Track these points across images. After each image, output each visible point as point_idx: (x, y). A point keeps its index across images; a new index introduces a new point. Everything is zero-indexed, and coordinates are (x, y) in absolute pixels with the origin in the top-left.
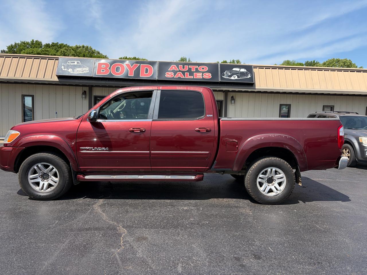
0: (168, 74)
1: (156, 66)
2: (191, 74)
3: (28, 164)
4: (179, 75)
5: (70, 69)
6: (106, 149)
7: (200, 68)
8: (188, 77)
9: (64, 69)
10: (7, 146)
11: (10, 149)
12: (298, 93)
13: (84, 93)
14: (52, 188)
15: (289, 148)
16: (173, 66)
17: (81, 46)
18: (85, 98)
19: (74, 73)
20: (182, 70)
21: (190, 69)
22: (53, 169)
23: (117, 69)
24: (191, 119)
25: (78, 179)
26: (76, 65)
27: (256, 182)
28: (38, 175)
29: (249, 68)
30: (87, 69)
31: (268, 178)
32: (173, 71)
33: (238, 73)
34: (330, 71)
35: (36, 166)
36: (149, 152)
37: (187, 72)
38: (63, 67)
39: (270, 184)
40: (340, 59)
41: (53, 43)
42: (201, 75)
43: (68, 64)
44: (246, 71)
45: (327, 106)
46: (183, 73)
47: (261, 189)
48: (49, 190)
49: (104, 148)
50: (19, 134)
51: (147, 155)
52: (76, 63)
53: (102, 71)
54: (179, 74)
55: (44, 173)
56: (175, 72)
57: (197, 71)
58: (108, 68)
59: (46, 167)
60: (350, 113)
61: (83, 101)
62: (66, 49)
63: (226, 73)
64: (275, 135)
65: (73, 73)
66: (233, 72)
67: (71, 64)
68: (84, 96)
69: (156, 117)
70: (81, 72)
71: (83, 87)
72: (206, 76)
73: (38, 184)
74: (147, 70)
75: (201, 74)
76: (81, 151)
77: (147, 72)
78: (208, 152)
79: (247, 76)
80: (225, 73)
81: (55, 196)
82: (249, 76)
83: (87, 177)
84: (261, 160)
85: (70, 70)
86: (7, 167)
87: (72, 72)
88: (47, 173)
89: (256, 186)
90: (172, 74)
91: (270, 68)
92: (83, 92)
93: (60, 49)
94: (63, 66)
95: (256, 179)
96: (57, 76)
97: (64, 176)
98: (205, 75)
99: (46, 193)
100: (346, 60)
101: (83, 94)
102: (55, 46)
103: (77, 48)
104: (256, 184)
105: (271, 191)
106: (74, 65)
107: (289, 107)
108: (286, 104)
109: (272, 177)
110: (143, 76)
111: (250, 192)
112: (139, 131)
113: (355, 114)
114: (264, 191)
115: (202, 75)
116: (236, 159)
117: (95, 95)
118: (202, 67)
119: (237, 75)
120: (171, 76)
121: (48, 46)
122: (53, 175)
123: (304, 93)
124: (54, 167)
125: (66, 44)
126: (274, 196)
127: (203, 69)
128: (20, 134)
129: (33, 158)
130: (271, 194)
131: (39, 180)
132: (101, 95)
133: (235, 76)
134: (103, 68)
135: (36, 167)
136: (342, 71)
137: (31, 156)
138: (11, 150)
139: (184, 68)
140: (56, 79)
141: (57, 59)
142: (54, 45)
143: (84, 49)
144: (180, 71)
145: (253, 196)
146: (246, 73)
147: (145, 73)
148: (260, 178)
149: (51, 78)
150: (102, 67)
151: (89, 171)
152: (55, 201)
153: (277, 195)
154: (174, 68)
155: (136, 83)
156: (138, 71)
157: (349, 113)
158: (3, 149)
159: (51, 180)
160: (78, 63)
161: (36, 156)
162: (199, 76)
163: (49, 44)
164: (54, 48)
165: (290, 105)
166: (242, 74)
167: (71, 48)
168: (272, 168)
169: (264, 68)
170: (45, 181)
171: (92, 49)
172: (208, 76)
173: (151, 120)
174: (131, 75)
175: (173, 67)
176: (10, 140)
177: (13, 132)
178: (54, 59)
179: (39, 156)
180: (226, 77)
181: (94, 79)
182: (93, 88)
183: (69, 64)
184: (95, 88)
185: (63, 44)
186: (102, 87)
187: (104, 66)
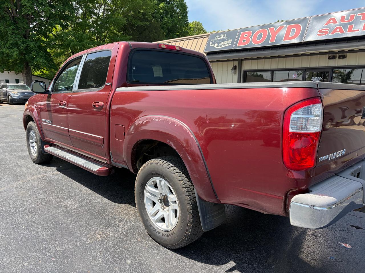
0: (321, 31)
1: (308, 23)
4: (338, 30)
5: (216, 44)
6: (51, 122)
8: (351, 31)
9: (211, 46)
16: (331, 20)
18: (235, 73)
20: (345, 21)
27: (142, 196)
30: (230, 41)
32: (330, 26)
37: (350, 23)
38: (211, 43)
43: (216, 39)
46: (345, 25)
53: (244, 41)
56: (333, 28)
58: (249, 37)
65: (218, 47)
68: (233, 71)
70: (224, 46)
76: (42, 123)
78: (101, 137)
92: (233, 67)
95: (142, 191)
110: (287, 39)
117: (244, 70)
126: (163, 231)
130: (161, 227)
132: (250, 69)
135: (31, 134)
139: (347, 18)
144: (340, 24)
147: (290, 36)
148: (148, 192)
150: (244, 37)
153: (167, 231)
160: (224, 36)
168: (160, 179)
173: (73, 91)
174: (273, 41)
182: (243, 61)
186: (251, 60)
187: (246, 35)
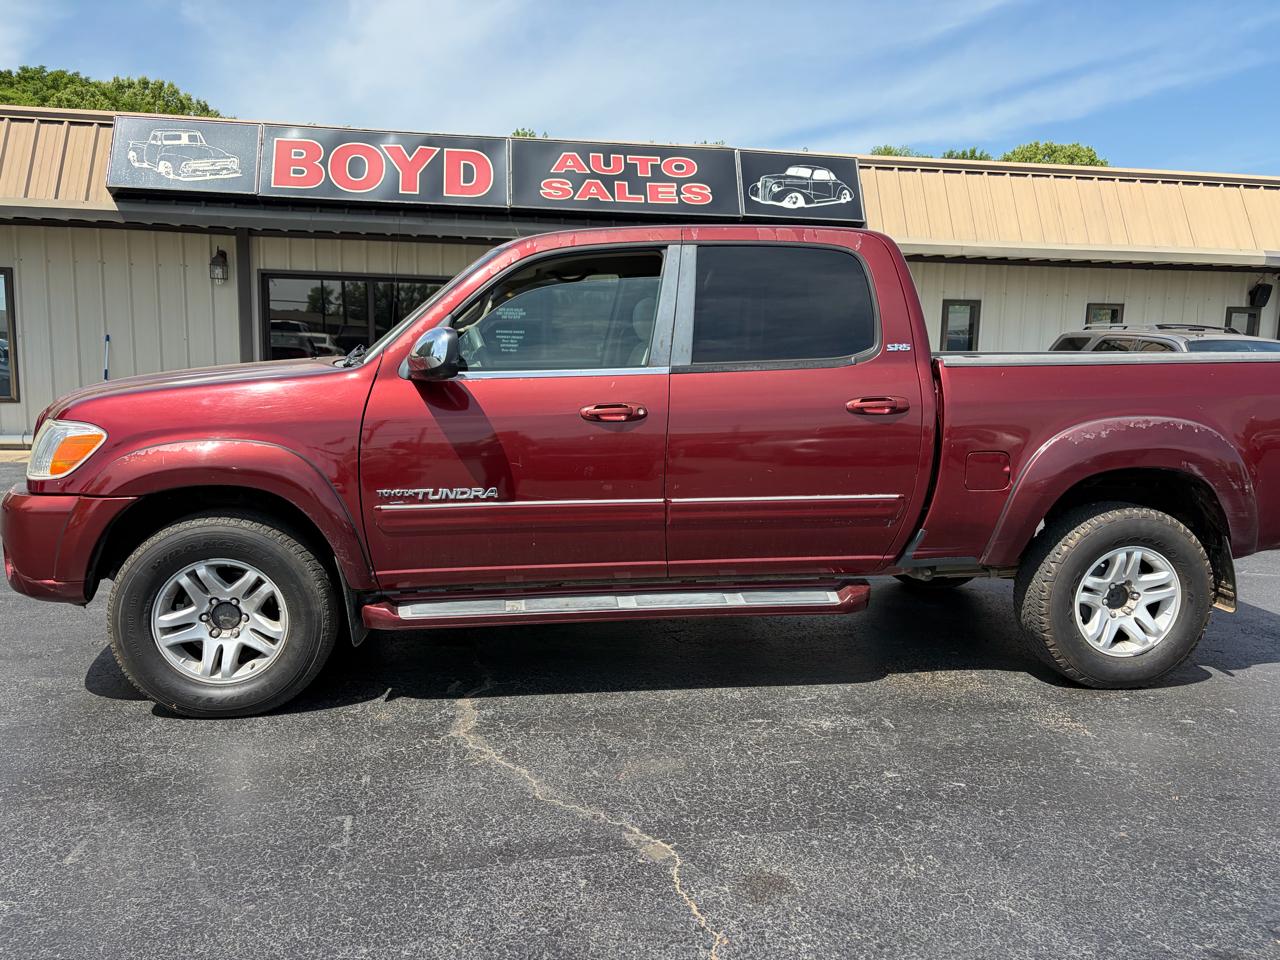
0: (548, 185)
1: (507, 155)
2: (637, 186)
3: (154, 567)
4: (593, 190)
5: (162, 163)
6: (488, 494)
7: (669, 166)
8: (625, 198)
9: (136, 165)
10: (46, 491)
11: (66, 502)
12: (1005, 259)
13: (221, 259)
14: (260, 664)
15: (1200, 469)
16: (566, 158)
17: (136, 81)
18: (225, 278)
19: (180, 178)
20: (605, 171)
21: (631, 169)
22: (259, 583)
23: (356, 167)
24: (826, 364)
25: (369, 622)
26: (186, 147)
27: (1071, 604)
28: (193, 612)
29: (845, 169)
30: (234, 163)
31: (1113, 587)
32: (569, 175)
33: (806, 187)
34: (1117, 181)
35: (187, 574)
36: (662, 500)
37: (618, 178)
38: (132, 155)
39: (1118, 612)
40: (1056, 144)
41: (24, 69)
42: (674, 190)
43: (153, 142)
44: (833, 177)
45: (1102, 306)
46: (608, 181)
47: (1089, 630)
48: (246, 671)
49: (479, 491)
50: (101, 436)
51: (655, 515)
52: (185, 140)
53: (295, 172)
54: (590, 186)
55: (221, 604)
56: (578, 181)
57: (658, 175)
58: (317, 163)
59: (229, 575)
60: (1206, 330)
61: (216, 289)
62: (76, 93)
63: (765, 186)
64: (1148, 422)
65: (177, 178)
66: (788, 181)
67: (165, 143)
68: (218, 271)
69: (684, 359)
70: (208, 177)
71: (216, 238)
72: (692, 196)
73: (194, 650)
74: (468, 170)
75: (673, 187)
76: (383, 507)
77: (468, 178)
78: (897, 496)
79: (839, 198)
80: (759, 185)
81: (275, 698)
82: (846, 198)
83: (406, 612)
84: (1094, 521)
85: (163, 167)
86: (52, 582)
87: (171, 176)
88: (234, 602)
89: (1072, 622)
90: (566, 187)
91: (915, 170)
92: (215, 254)
93: (53, 91)
94: (134, 150)
95: (1073, 593)
96: (110, 192)
97: (309, 614)
98: (689, 190)
99: (234, 685)
100: (1075, 149)
101: (214, 263)
102: (32, 78)
103: (120, 87)
104: (1072, 615)
105: (1121, 636)
106: (179, 147)
107: (974, 307)
108: (964, 301)
109: (1128, 583)
110: (455, 193)
111: (1049, 643)
112: (623, 418)
113: (1220, 333)
114: (1099, 639)
115: (679, 193)
116: (1002, 520)
117: (262, 267)
118: (677, 160)
119: (803, 194)
120: (560, 193)
121: (7, 80)
122: (257, 611)
123: (1027, 259)
124: (264, 577)
125: (77, 74)
126: (1136, 655)
127: (679, 167)
128: (105, 436)
129: (171, 539)
130: (1125, 649)
131: (200, 632)
132: (288, 268)
133: (797, 198)
134: (296, 162)
135: (184, 581)
136: (1156, 182)
137: (162, 534)
138: (70, 509)
139: (608, 163)
140: (108, 204)
141: (107, 123)
142: (27, 76)
143: (147, 92)
144: (594, 175)
145: (1059, 657)
146: (836, 185)
147: (462, 184)
148: (1086, 589)
149: (87, 199)
150: (293, 157)
151: (406, 585)
152: (278, 718)
153: (1146, 652)
154: (570, 163)
155: (430, 219)
156: (433, 176)
157: (1202, 328)
158: (25, 505)
159: (253, 630)
160: (192, 138)
161: (188, 533)
162: (665, 195)
163: (10, 73)
164: (30, 87)
165: (978, 303)
166: (822, 188)
167: (97, 87)
168: (1129, 549)
169: (896, 169)
170: (225, 633)
171: (175, 92)
172: (699, 195)
173: (665, 370)
174: (411, 191)
175: (568, 161)
176: (59, 464)
177: (73, 430)
178: (91, 124)
179: (198, 530)
180: (765, 200)
181: (262, 206)
182: (255, 239)
183: (159, 143)
184: (261, 238)
185: (64, 73)
186: (291, 237)
187: (302, 154)
